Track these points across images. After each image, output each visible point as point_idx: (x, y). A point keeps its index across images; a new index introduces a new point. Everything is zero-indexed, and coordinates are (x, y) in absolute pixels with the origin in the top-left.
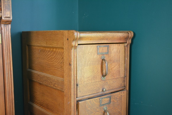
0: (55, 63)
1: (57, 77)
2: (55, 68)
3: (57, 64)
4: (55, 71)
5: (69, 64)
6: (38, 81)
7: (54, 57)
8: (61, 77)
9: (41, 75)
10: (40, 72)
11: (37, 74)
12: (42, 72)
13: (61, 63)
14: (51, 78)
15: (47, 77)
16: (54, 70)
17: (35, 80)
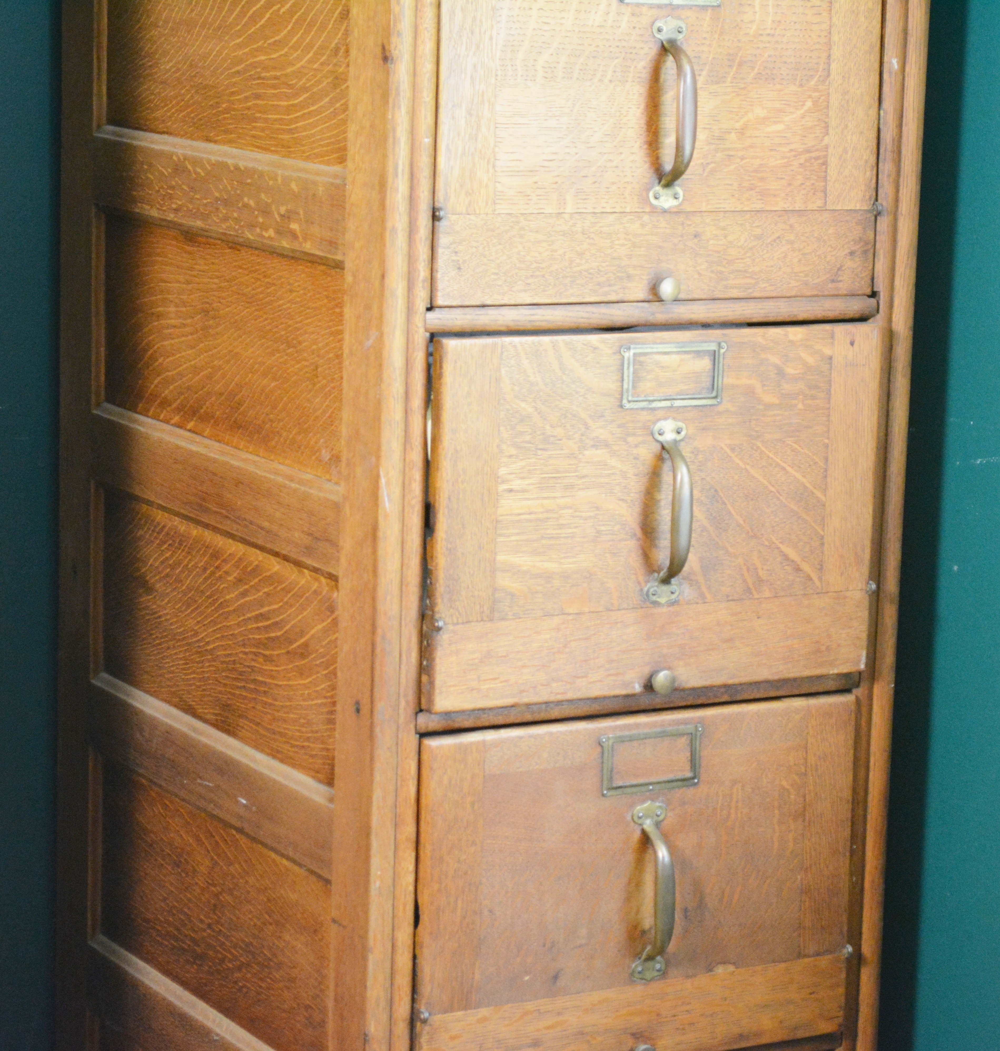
0: (299, 59)
1: (302, 164)
2: (297, 95)
3: (310, 61)
4: (296, 120)
5: (378, 50)
6: (176, 210)
7: (292, 12)
8: (328, 163)
9: (196, 162)
10: (191, 138)
11: (169, 156)
12: (208, 140)
13: (336, 51)
14: (261, 175)
15: (237, 168)
16: (289, 109)
17: (154, 213)
